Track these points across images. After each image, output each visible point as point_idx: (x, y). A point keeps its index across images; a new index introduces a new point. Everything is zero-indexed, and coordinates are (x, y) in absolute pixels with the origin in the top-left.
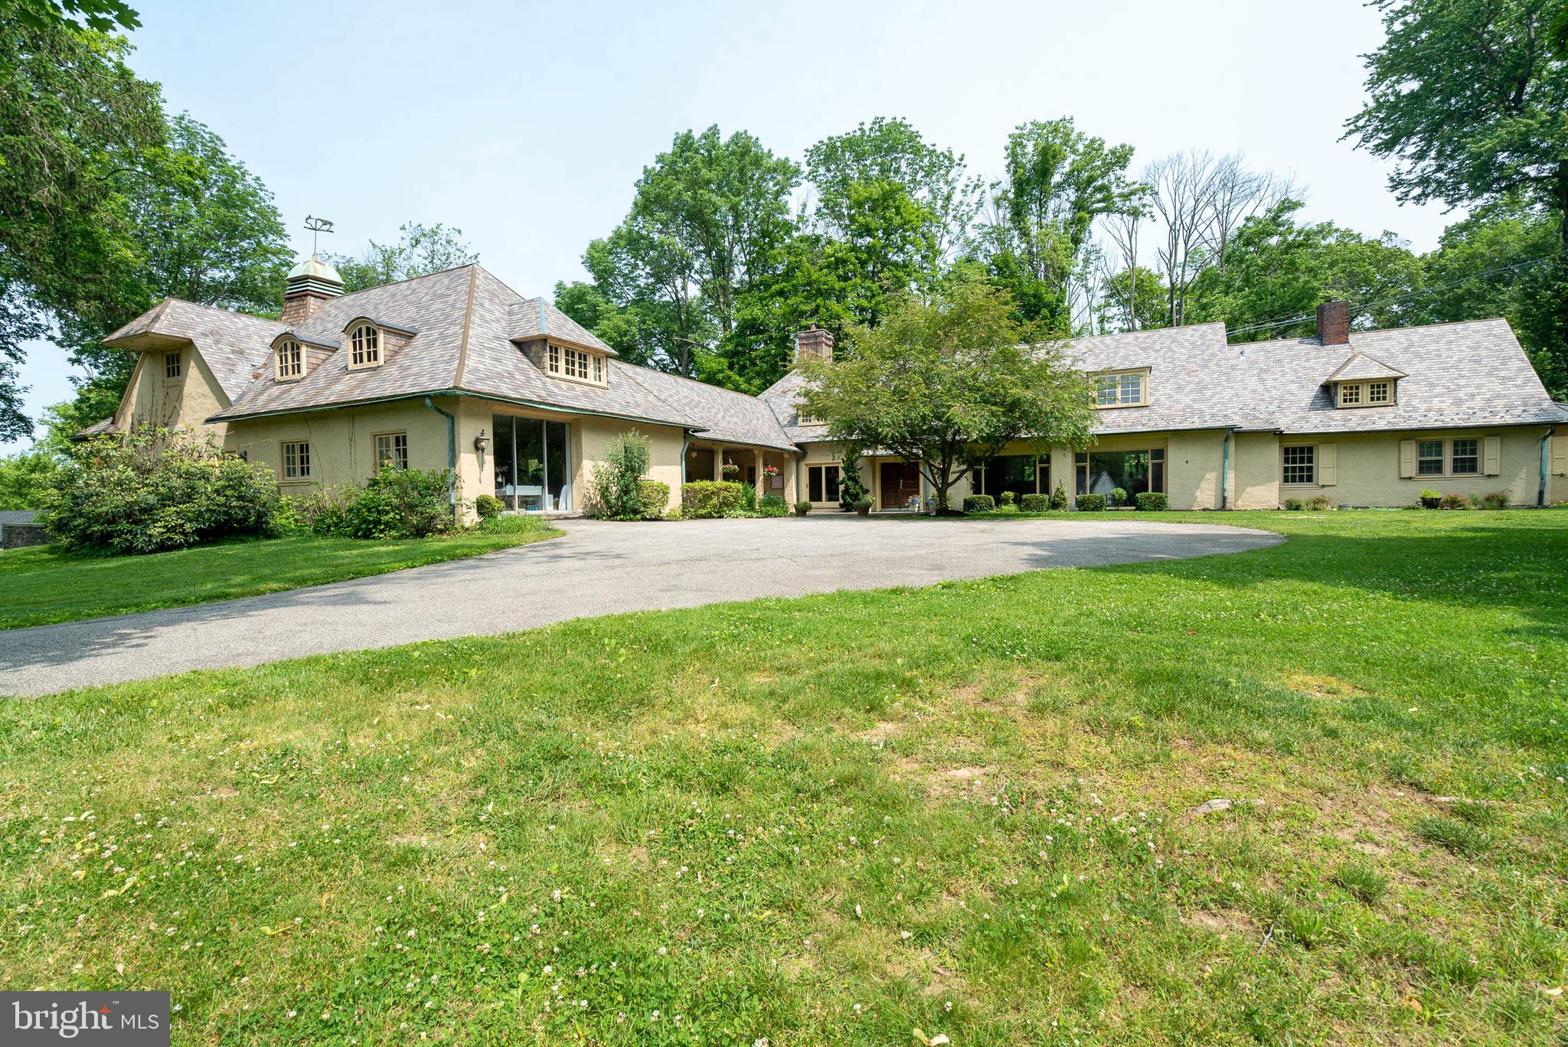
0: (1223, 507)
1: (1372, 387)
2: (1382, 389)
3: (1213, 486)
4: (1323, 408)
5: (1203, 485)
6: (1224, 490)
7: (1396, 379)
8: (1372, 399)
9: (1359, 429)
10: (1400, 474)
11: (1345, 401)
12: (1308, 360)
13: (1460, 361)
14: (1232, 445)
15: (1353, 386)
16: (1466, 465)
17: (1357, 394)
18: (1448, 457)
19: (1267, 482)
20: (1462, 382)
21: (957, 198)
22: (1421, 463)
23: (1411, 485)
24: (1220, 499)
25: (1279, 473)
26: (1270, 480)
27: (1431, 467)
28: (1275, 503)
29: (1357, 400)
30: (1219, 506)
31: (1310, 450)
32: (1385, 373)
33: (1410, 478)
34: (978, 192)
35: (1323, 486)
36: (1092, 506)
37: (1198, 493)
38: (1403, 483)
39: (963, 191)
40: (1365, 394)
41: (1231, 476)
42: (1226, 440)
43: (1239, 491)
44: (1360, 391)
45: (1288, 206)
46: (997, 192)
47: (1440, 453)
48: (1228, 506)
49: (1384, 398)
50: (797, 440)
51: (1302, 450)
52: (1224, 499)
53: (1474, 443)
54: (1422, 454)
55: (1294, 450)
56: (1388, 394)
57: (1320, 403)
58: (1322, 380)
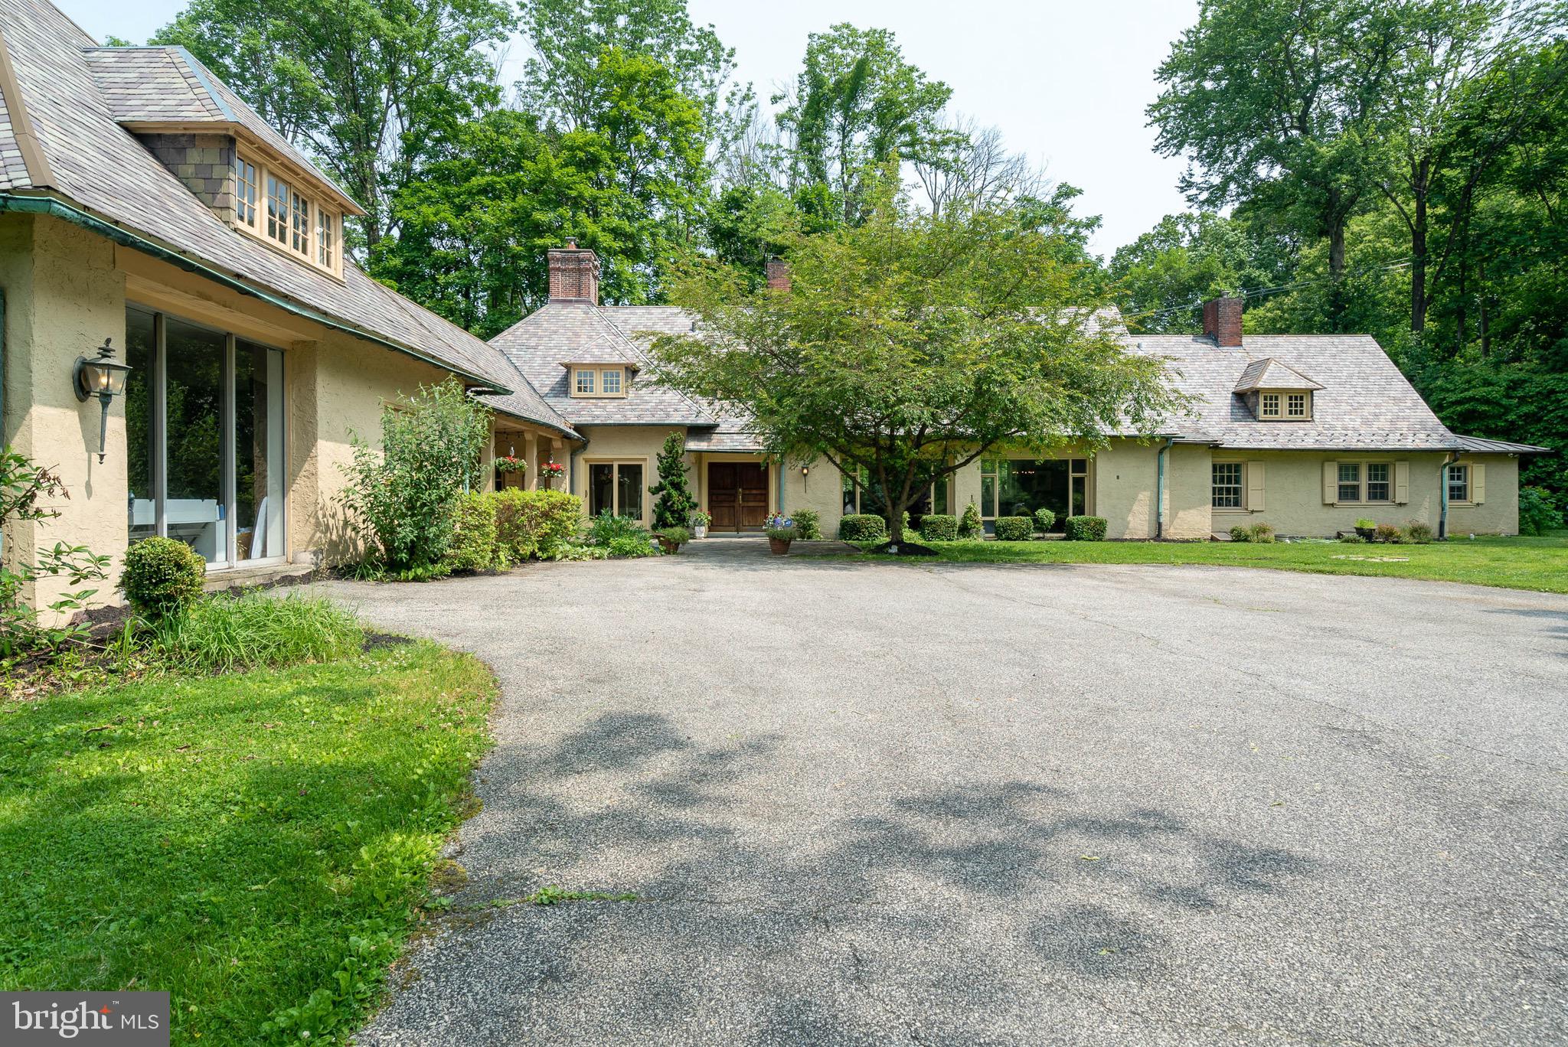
0: (1158, 537)
1: (1291, 398)
2: (1300, 401)
3: (1146, 509)
4: (1244, 419)
5: (1135, 508)
6: (1159, 515)
7: (1311, 391)
8: (1291, 412)
9: (1291, 446)
10: (1323, 499)
11: (1265, 412)
12: (1209, 362)
13: (1351, 376)
14: (1166, 458)
15: (1273, 396)
16: (1380, 492)
17: (1276, 405)
18: (1364, 482)
19: (1200, 505)
20: (1362, 400)
21: (721, 106)
22: (1340, 487)
23: (1332, 512)
24: (1155, 525)
25: (1209, 495)
26: (1202, 503)
27: (1348, 493)
28: (1207, 531)
29: (1276, 412)
30: (1153, 535)
31: (1238, 468)
32: (1303, 384)
33: (1332, 505)
34: (747, 104)
35: (1252, 512)
36: (1017, 533)
37: (1130, 518)
38: (1326, 509)
39: (728, 100)
40: (1284, 404)
41: (1165, 496)
42: (1161, 452)
43: (1173, 516)
44: (1279, 402)
45: (1067, 192)
46: (782, 108)
47: (1356, 477)
48: (1164, 534)
49: (1302, 412)
50: (574, 420)
51: (1229, 466)
52: (1160, 525)
53: (1384, 467)
54: (1340, 479)
55: (1222, 467)
56: (1304, 408)
57: (1240, 413)
58: (1232, 387)
